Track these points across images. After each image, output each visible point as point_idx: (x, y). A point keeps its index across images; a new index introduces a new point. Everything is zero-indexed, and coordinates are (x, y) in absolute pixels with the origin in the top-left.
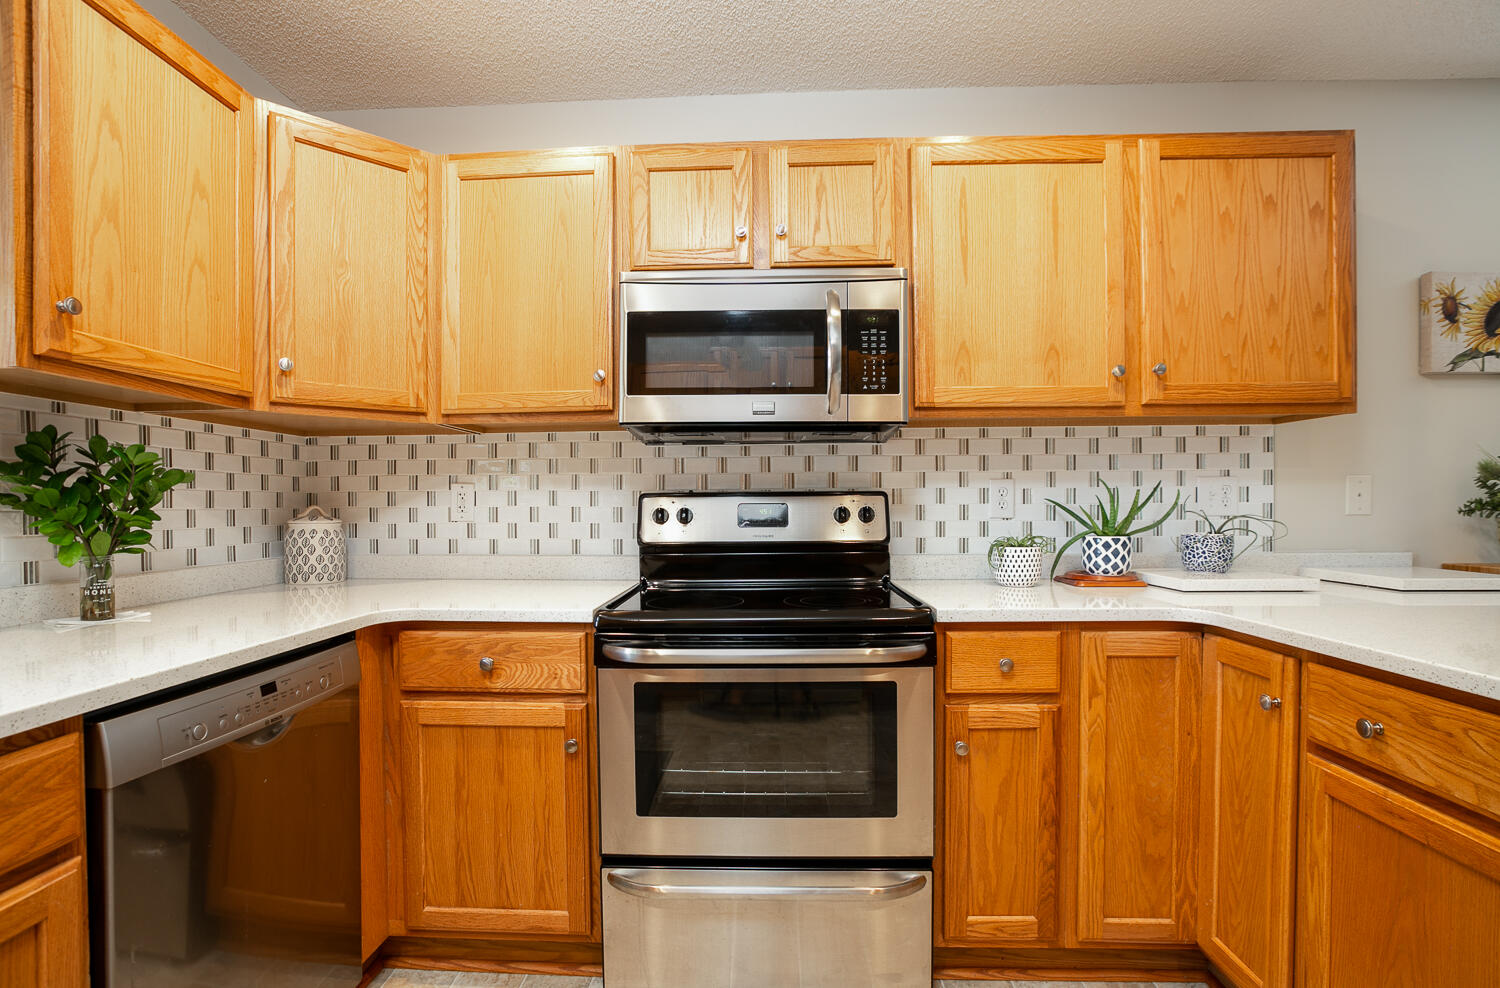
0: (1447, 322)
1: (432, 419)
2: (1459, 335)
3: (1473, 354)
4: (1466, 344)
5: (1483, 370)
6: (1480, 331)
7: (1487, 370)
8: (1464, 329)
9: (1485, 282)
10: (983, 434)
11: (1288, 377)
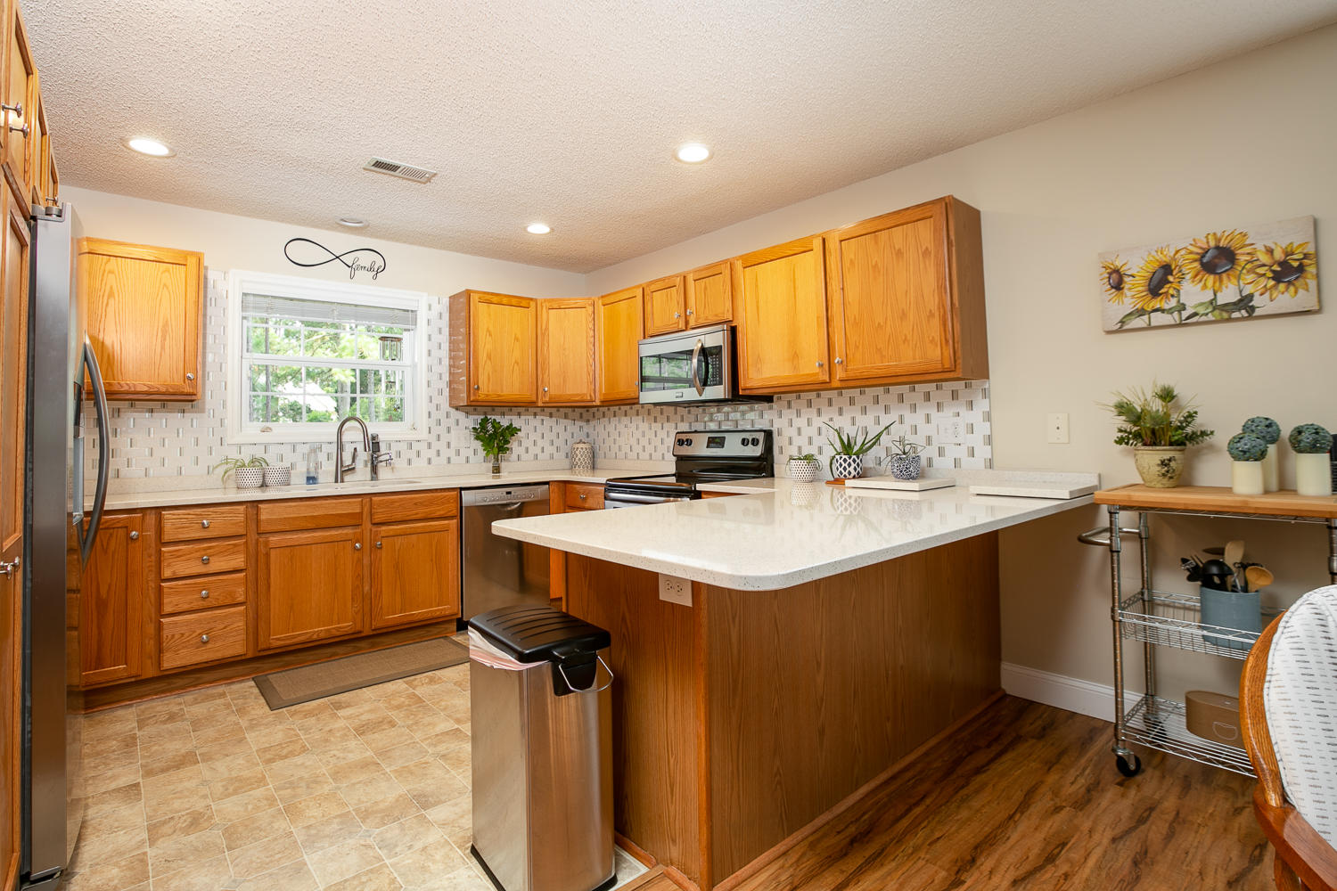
0: (1114, 290)
1: (598, 403)
2: (1126, 300)
3: (1141, 312)
4: (1132, 306)
5: (1150, 324)
6: (1145, 293)
7: (1153, 324)
8: (1129, 293)
9: (1147, 253)
10: (819, 396)
11: (914, 358)
